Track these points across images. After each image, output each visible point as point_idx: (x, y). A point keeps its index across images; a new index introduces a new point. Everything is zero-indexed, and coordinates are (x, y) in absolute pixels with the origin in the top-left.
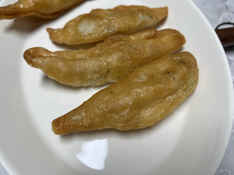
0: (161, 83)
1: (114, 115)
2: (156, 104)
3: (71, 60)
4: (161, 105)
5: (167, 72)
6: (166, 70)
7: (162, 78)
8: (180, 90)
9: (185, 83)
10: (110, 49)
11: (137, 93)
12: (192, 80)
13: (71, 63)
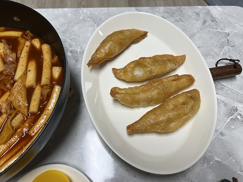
0: (180, 110)
1: (157, 125)
2: (177, 121)
3: (133, 94)
4: (179, 121)
5: (184, 104)
6: (183, 102)
7: (181, 107)
8: (190, 113)
9: (193, 110)
10: (153, 87)
11: (168, 115)
12: (196, 108)
13: (133, 96)
